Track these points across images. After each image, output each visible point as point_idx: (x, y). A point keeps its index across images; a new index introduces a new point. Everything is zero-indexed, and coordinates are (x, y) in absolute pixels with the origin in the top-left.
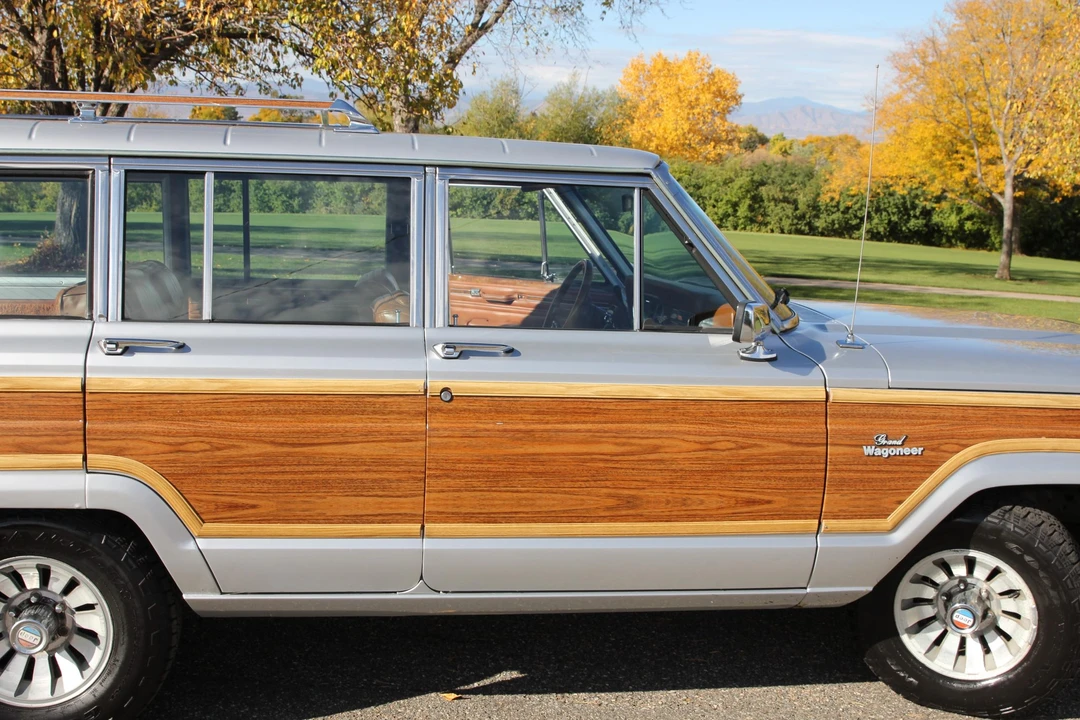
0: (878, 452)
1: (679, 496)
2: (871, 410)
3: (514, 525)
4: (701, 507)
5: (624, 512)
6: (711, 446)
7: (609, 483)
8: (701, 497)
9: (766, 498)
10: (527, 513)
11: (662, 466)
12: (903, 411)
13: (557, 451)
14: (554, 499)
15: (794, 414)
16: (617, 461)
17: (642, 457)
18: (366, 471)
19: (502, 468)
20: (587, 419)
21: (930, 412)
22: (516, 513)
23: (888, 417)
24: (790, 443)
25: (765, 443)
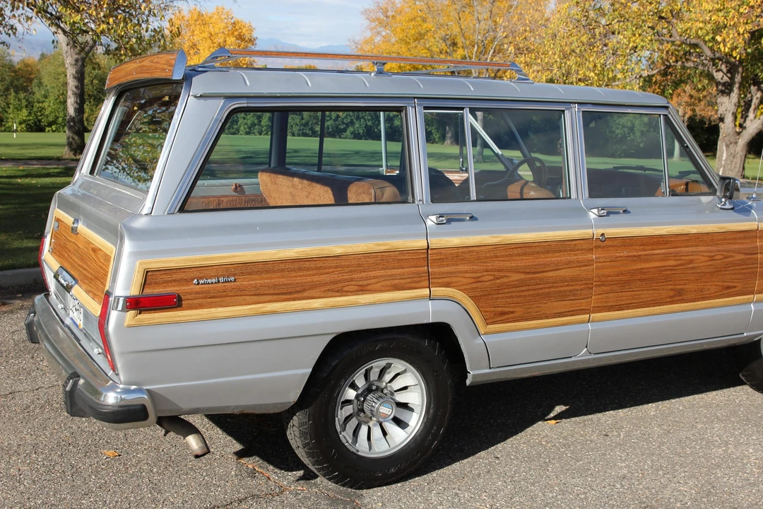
1: (700, 287)
3: (630, 311)
4: (708, 292)
5: (677, 298)
6: (713, 258)
7: (672, 283)
8: (708, 287)
9: (734, 285)
10: (636, 303)
11: (694, 271)
13: (651, 266)
14: (648, 294)
16: (676, 270)
17: (686, 267)
18: (567, 286)
19: (627, 278)
20: (662, 247)
22: (632, 303)
24: (744, 254)
25: (734, 255)
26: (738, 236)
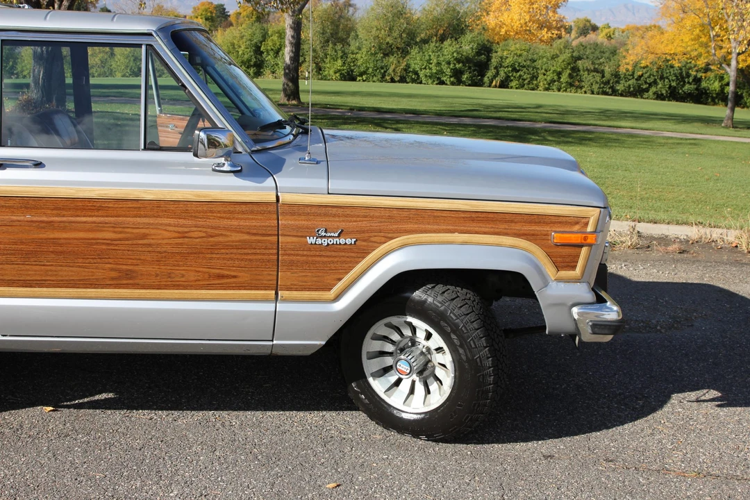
0: (319, 241)
1: (165, 271)
3: (45, 289)
4: (183, 279)
5: (125, 282)
6: (186, 235)
7: (111, 261)
9: (233, 274)
10: (53, 281)
11: (150, 249)
13: (71, 236)
14: (72, 271)
15: (252, 212)
16: (116, 245)
17: (135, 242)
19: (31, 248)
20: (93, 214)
21: (362, 213)
22: (45, 280)
23: (328, 216)
24: (248, 233)
25: (229, 233)
26: (238, 208)
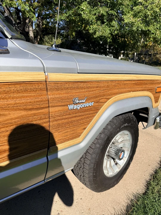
0: (75, 107)
2: (71, 85)
12: (85, 85)
15: (26, 91)
21: (95, 85)
23: (78, 89)
24: (25, 109)
25: (7, 113)
26: (13, 88)
